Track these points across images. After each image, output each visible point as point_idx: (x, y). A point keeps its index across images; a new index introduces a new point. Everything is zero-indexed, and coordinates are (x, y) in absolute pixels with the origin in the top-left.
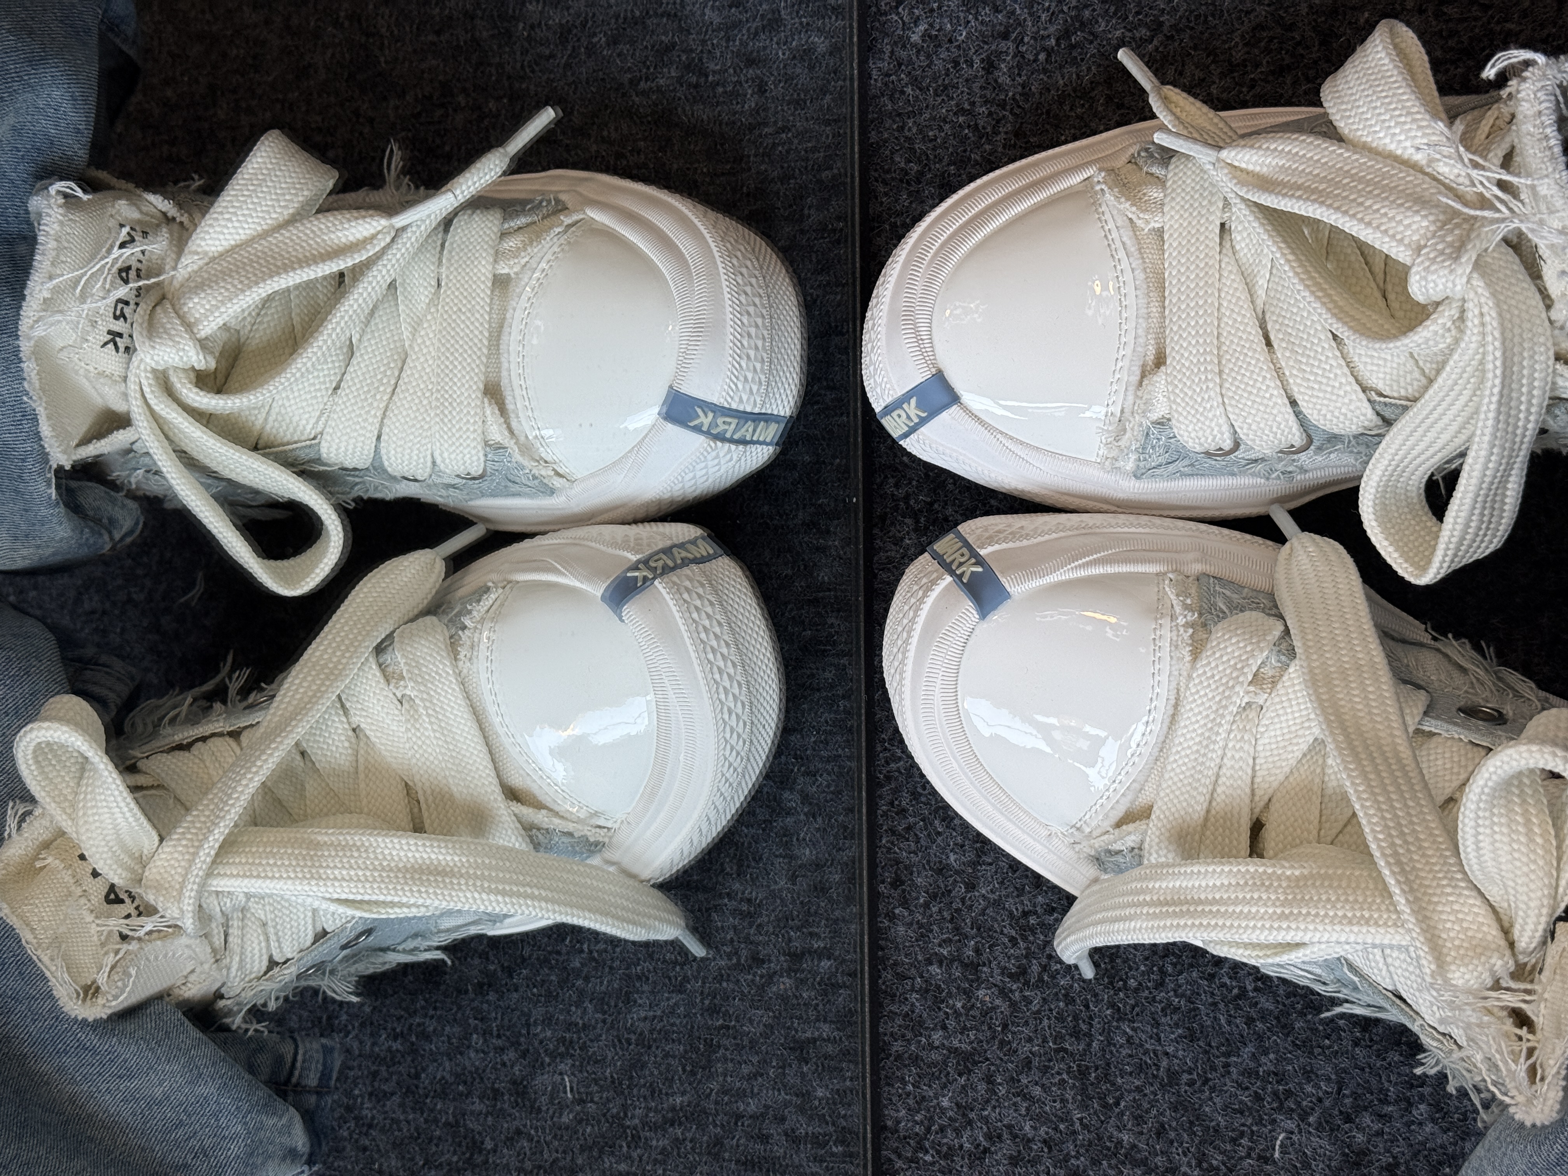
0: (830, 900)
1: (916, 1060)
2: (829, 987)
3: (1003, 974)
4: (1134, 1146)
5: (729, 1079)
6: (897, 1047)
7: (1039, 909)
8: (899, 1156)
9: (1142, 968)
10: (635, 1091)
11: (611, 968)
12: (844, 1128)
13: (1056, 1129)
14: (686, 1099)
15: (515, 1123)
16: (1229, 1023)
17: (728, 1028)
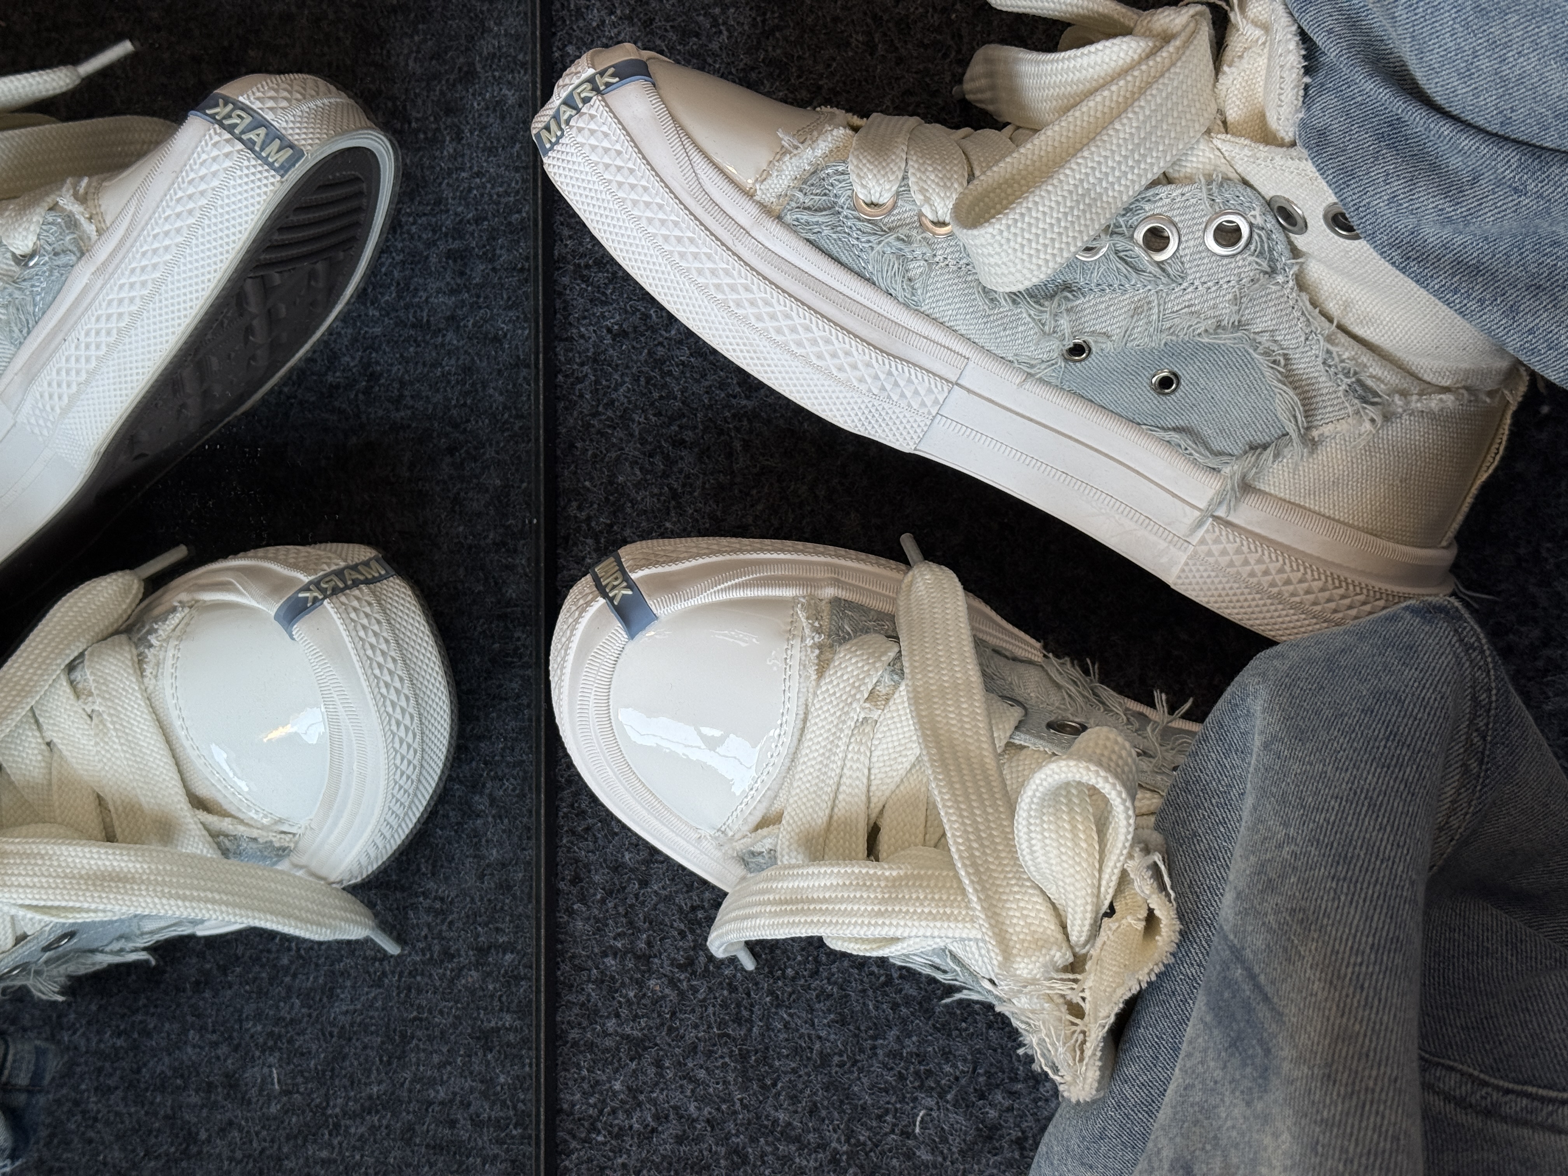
0: (514, 897)
1: (591, 1046)
2: (513, 978)
3: (672, 965)
4: (789, 1124)
5: (421, 1068)
6: (574, 1034)
7: (706, 905)
8: (574, 1137)
9: (799, 958)
10: (337, 1082)
11: (317, 965)
12: (523, 1111)
13: (718, 1109)
14: (383, 1087)
15: (228, 1114)
16: (877, 1008)
17: (421, 1020)
